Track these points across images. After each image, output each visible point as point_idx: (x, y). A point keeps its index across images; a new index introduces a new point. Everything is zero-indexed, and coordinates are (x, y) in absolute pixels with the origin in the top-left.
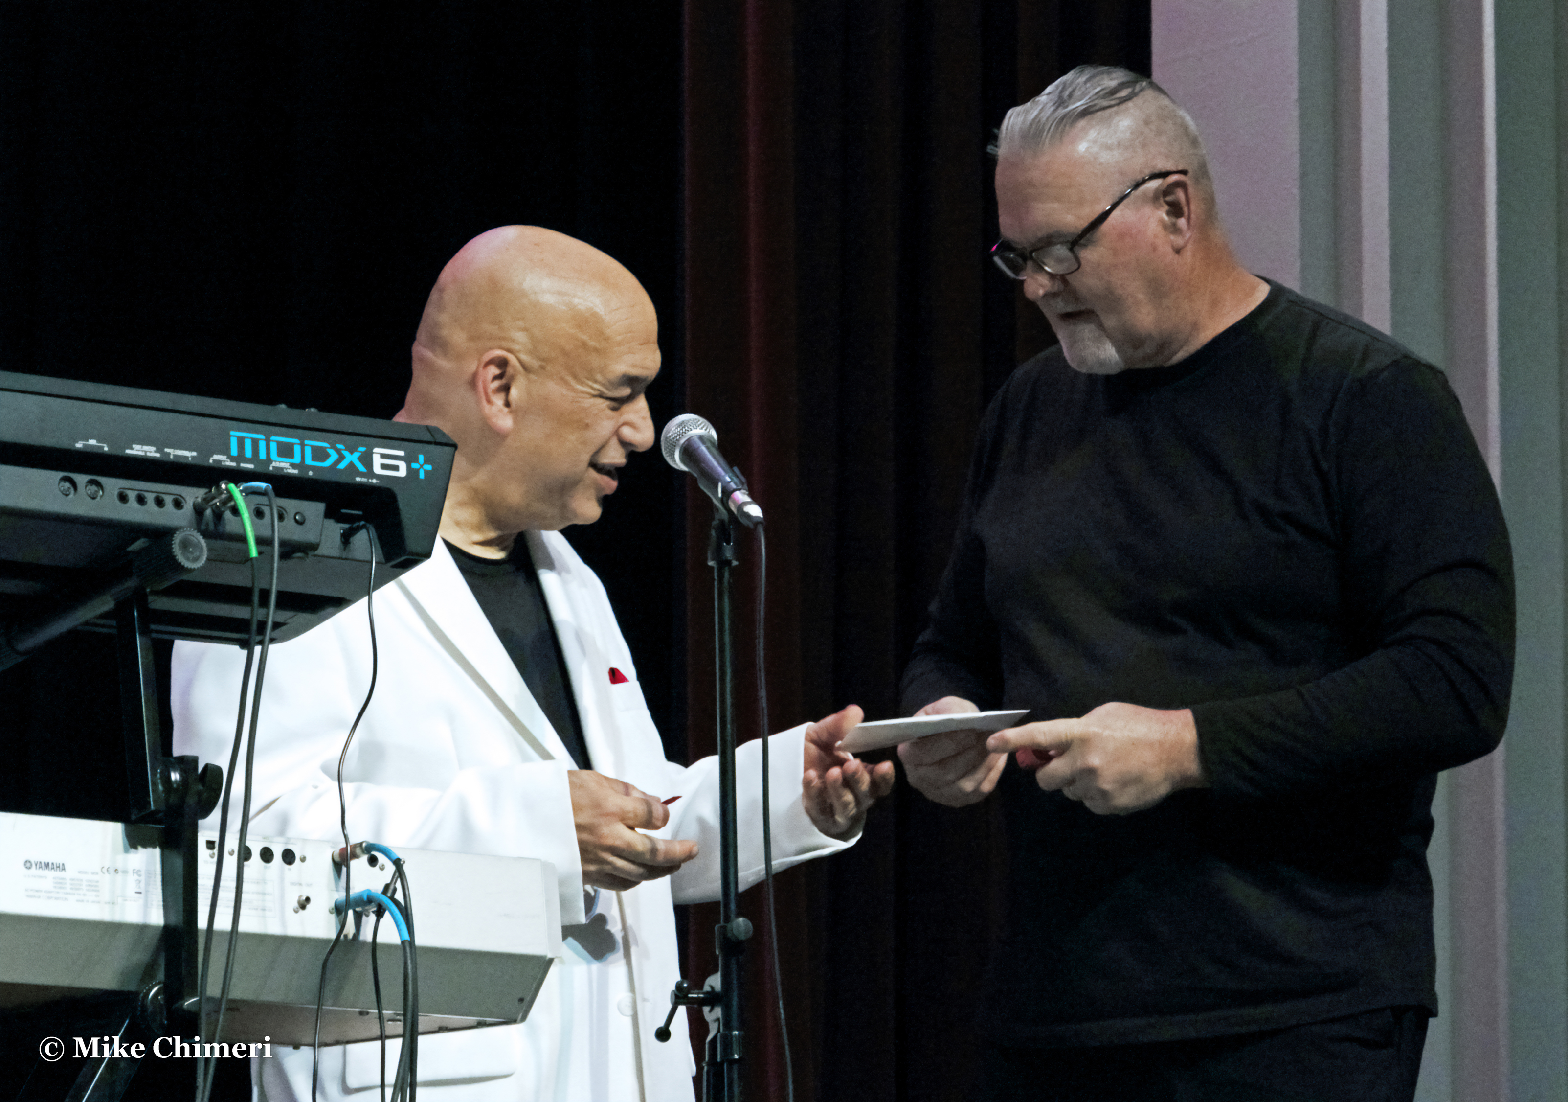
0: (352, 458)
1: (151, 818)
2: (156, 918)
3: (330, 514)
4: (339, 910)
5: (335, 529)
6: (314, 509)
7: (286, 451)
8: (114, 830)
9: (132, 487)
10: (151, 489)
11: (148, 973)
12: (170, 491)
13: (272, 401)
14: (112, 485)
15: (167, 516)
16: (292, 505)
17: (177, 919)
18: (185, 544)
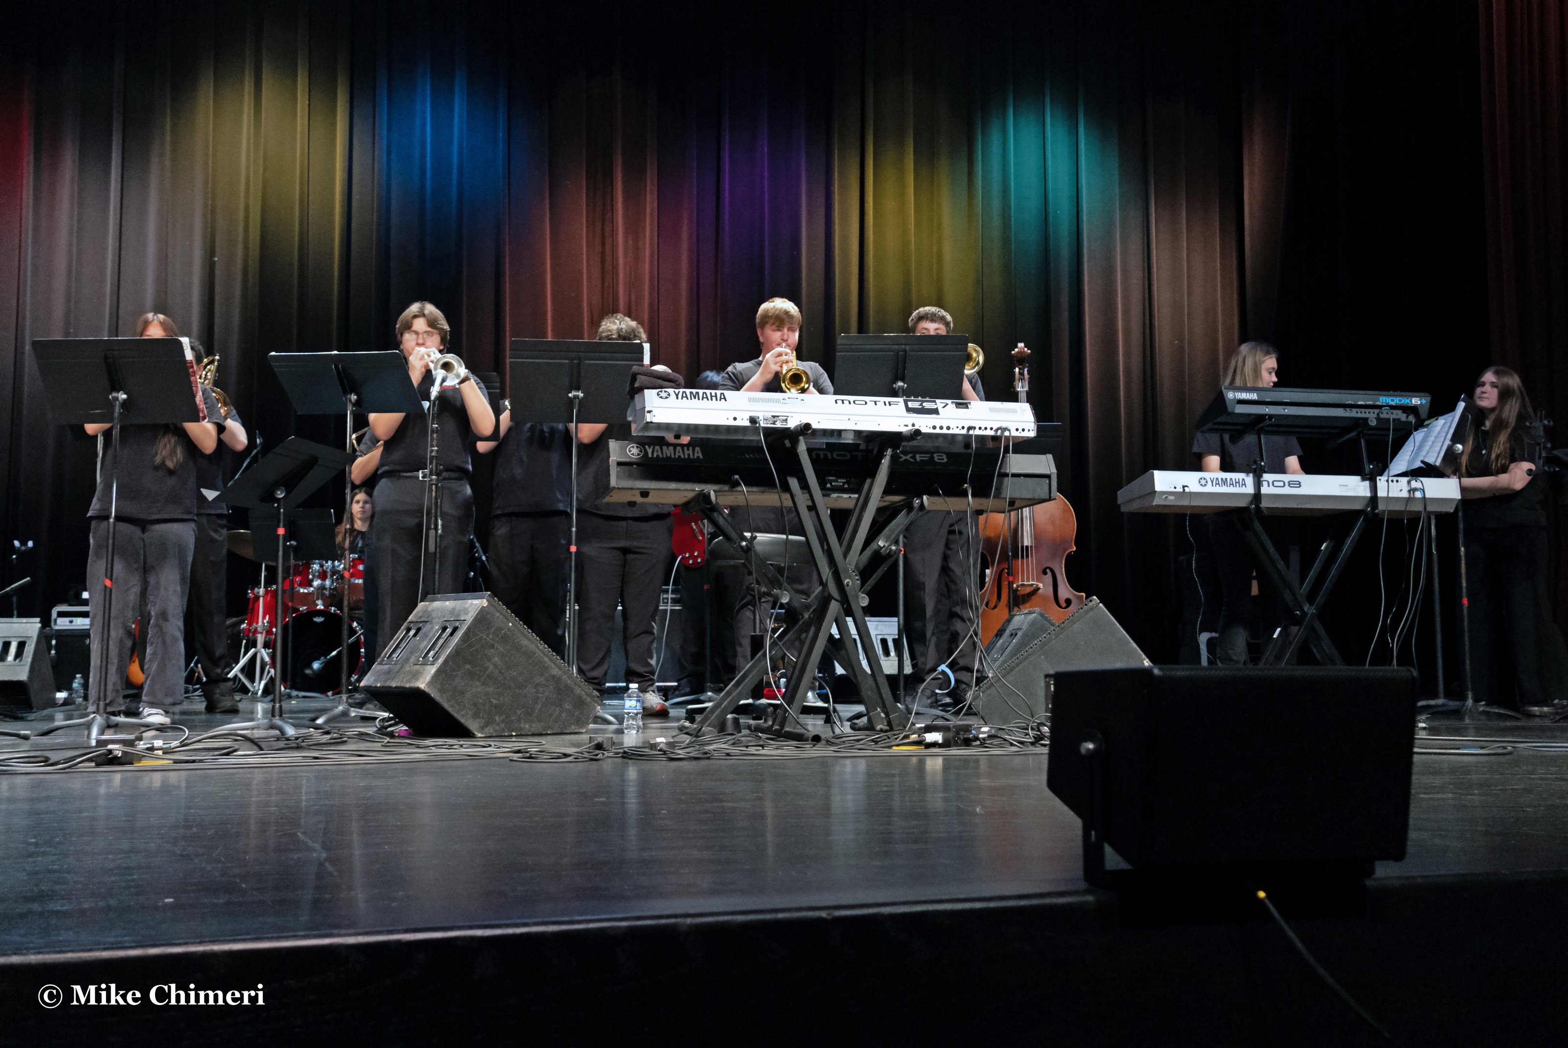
0: (1408, 401)
1: (1367, 475)
2: (1368, 494)
3: (1404, 412)
4: (1409, 491)
5: (1405, 415)
6: (1400, 412)
7: (1393, 400)
8: (1358, 478)
9: (1359, 410)
10: (1363, 410)
11: (1367, 506)
12: (1367, 410)
13: (1389, 390)
14: (1355, 410)
15: (1367, 415)
16: (1395, 411)
17: (1373, 495)
18: (1371, 421)
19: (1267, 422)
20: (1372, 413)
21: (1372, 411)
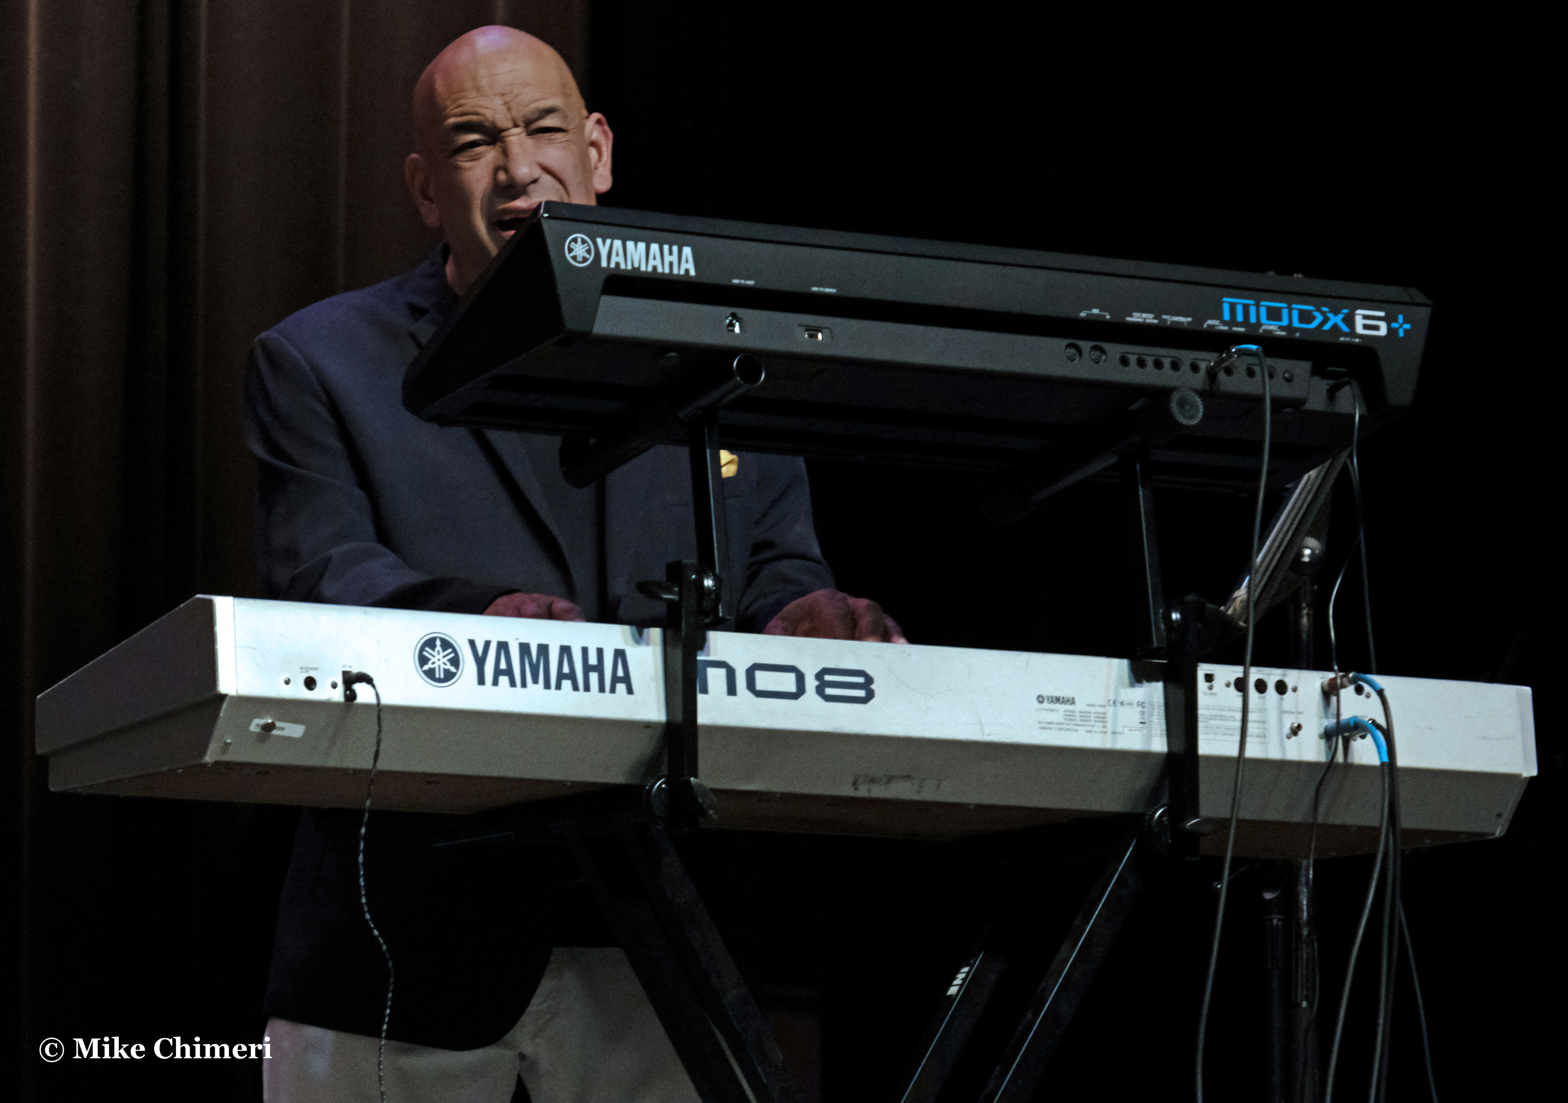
0: (1336, 319)
1: (1156, 654)
2: (1159, 745)
3: (1318, 371)
4: (1328, 735)
5: (1322, 385)
6: (1302, 368)
7: (1274, 315)
8: (1119, 667)
9: (1134, 351)
10: (1151, 353)
11: (1153, 799)
12: (1167, 354)
13: (1261, 269)
14: (1115, 350)
15: (1166, 377)
16: (1281, 365)
17: (1179, 748)
18: (1182, 403)
19: (737, 387)
20: (1185, 368)
21: (1186, 356)
